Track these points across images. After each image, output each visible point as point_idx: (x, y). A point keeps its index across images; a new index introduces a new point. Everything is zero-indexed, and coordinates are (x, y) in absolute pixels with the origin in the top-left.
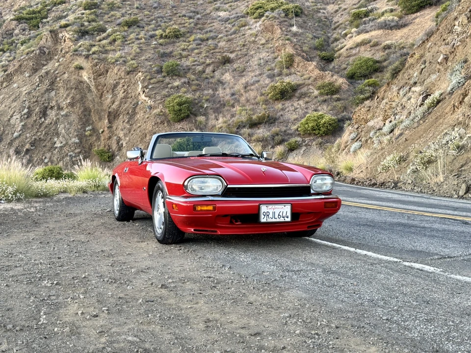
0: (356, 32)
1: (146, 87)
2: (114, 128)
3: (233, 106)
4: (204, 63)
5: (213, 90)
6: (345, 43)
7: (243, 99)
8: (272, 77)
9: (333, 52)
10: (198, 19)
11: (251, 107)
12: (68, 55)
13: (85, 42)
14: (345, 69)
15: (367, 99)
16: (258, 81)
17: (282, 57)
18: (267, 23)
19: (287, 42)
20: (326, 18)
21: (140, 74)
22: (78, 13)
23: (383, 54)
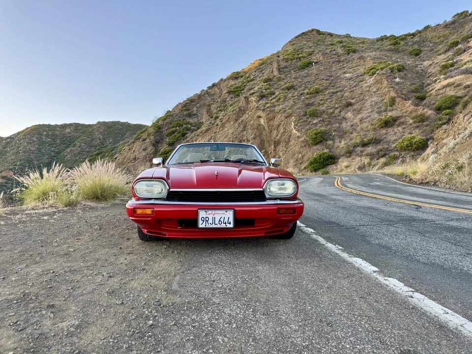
0: (443, 78)
1: (296, 125)
2: (277, 150)
3: (352, 133)
4: (334, 107)
5: (339, 124)
6: (435, 86)
7: (359, 128)
8: (379, 113)
9: (425, 93)
10: (332, 80)
11: (364, 133)
12: (253, 110)
13: (262, 102)
14: (434, 104)
15: (444, 124)
16: (370, 116)
17: (387, 99)
18: (378, 78)
19: (391, 89)
20: (422, 70)
21: (293, 117)
22: (260, 86)
23: (464, 91)
